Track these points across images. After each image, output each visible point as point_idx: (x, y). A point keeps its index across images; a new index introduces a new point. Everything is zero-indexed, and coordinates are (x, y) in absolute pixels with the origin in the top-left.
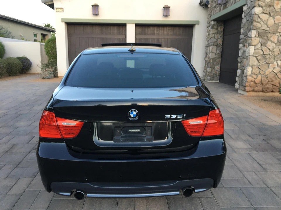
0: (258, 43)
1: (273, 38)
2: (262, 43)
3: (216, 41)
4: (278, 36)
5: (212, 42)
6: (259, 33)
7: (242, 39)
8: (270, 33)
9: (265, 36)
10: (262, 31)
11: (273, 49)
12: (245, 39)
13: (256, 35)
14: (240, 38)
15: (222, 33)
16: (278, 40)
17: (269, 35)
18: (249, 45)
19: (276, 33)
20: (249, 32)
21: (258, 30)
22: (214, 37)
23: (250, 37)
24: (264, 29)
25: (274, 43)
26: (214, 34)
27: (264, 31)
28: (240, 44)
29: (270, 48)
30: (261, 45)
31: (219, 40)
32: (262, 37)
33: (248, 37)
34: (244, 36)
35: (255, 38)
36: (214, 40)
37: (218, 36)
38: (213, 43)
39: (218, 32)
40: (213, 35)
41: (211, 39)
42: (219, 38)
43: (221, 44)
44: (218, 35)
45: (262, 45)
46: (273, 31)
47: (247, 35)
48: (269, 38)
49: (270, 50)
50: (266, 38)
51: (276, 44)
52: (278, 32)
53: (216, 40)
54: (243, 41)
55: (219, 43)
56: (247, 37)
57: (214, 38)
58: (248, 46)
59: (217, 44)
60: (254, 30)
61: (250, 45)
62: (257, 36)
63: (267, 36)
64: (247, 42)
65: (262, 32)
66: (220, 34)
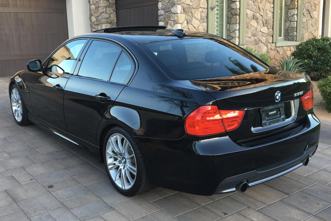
0: (184, 21)
1: (197, 15)
2: (188, 21)
3: (109, 18)
4: (201, 12)
5: (104, 18)
6: (184, 9)
7: (162, 15)
8: (194, 8)
9: (189, 12)
10: (187, 6)
11: (198, 27)
12: (168, 15)
13: (181, 11)
14: (159, 14)
15: (115, 6)
16: (201, 16)
17: (193, 11)
18: (175, 23)
19: (198, 9)
20: (172, 7)
21: (183, 5)
22: (106, 11)
23: (175, 14)
24: (188, 4)
25: (198, 20)
26: (106, 7)
27: (188, 6)
28: (160, 21)
29: (195, 26)
30: (187, 23)
31: (111, 15)
32: (187, 14)
33: (171, 13)
34: (165, 12)
35: (181, 14)
36: (106, 16)
37: (110, 10)
38: (105, 20)
39: (109, 4)
40: (105, 9)
41: (103, 14)
42: (112, 13)
43: (116, 21)
44: (110, 8)
45: (189, 22)
46: (196, 5)
47: (170, 11)
48: (193, 15)
49: (195, 28)
50: (190, 14)
51: (199, 21)
52: (200, 7)
53: (108, 16)
54: (164, 18)
55: (113, 20)
56: (169, 13)
57: (106, 13)
58: (173, 24)
59: (111, 21)
60: (179, 4)
61: (177, 23)
62: (183, 12)
63: (191, 12)
64: (171, 19)
65: (187, 8)
66: (112, 7)
